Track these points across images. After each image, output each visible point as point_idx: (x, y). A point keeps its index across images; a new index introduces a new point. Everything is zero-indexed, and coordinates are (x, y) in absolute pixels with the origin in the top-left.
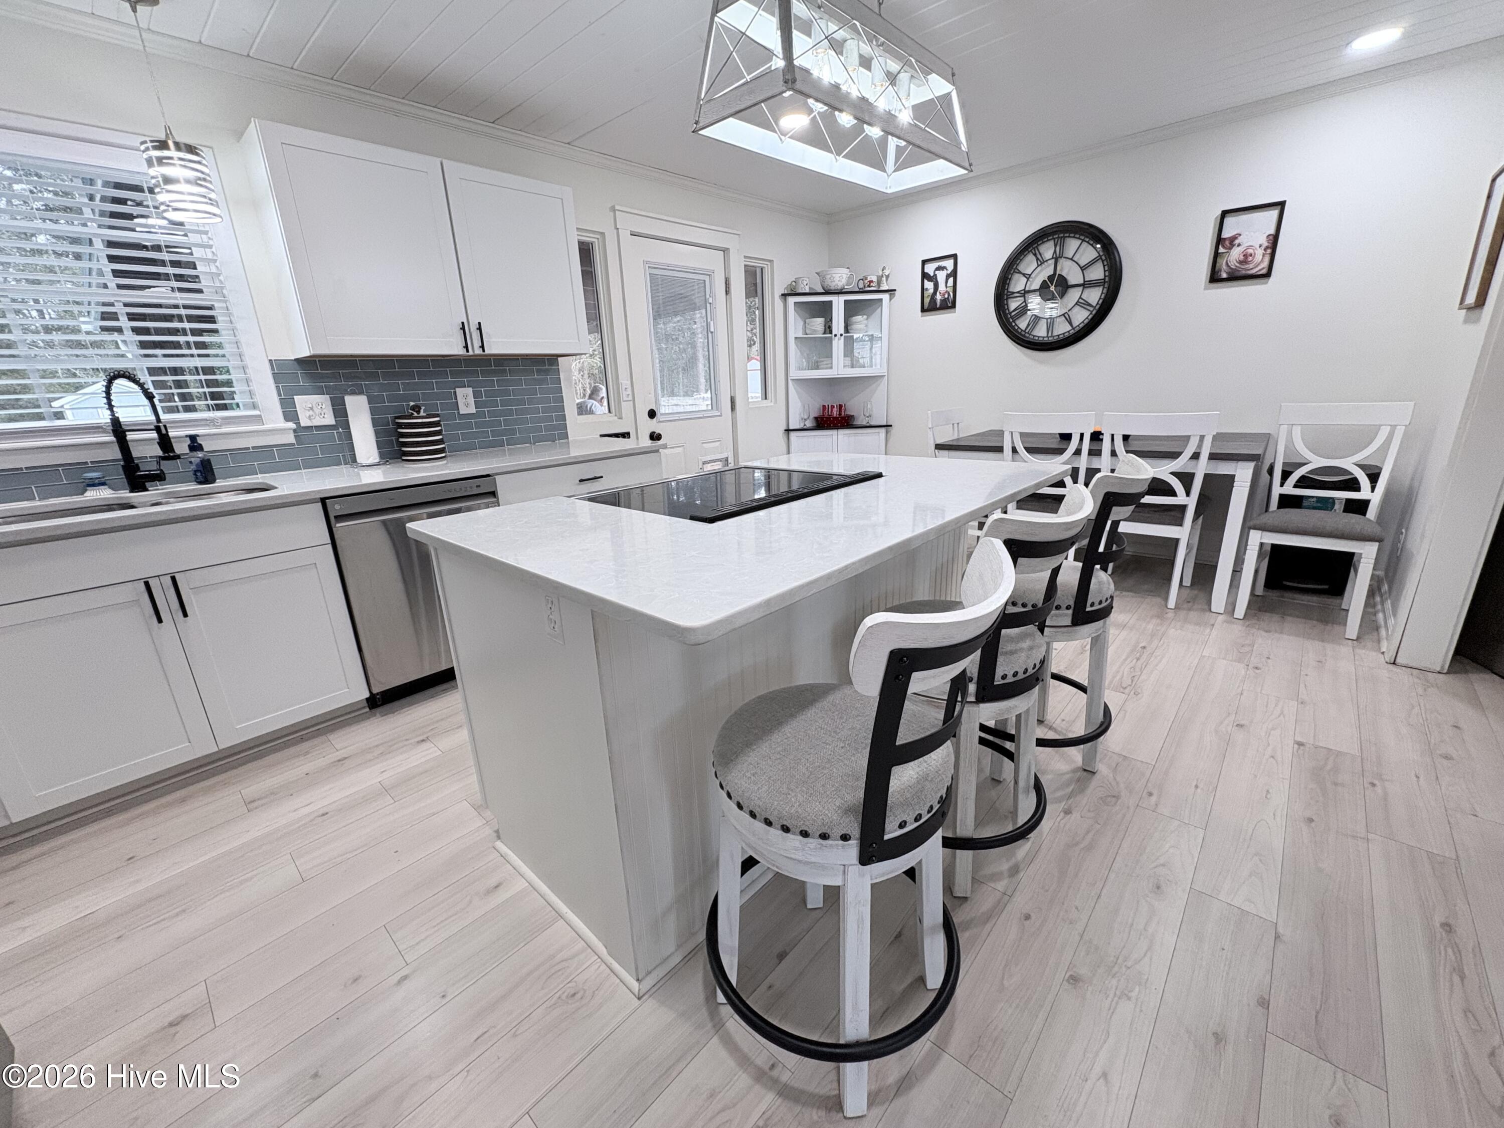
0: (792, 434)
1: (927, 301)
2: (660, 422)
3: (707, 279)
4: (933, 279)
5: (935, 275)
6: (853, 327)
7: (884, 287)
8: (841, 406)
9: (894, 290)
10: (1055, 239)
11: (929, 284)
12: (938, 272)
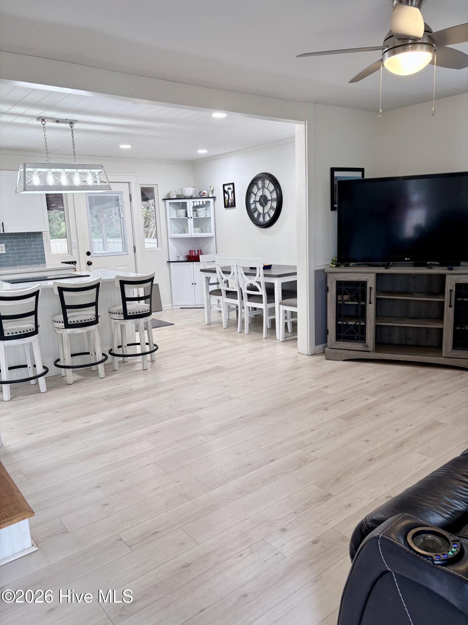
0: (171, 264)
1: (226, 202)
2: (92, 257)
3: (119, 195)
4: (227, 193)
5: (228, 191)
6: (199, 214)
7: (211, 196)
8: (198, 251)
9: (215, 197)
10: (261, 180)
11: (226, 196)
12: (228, 190)
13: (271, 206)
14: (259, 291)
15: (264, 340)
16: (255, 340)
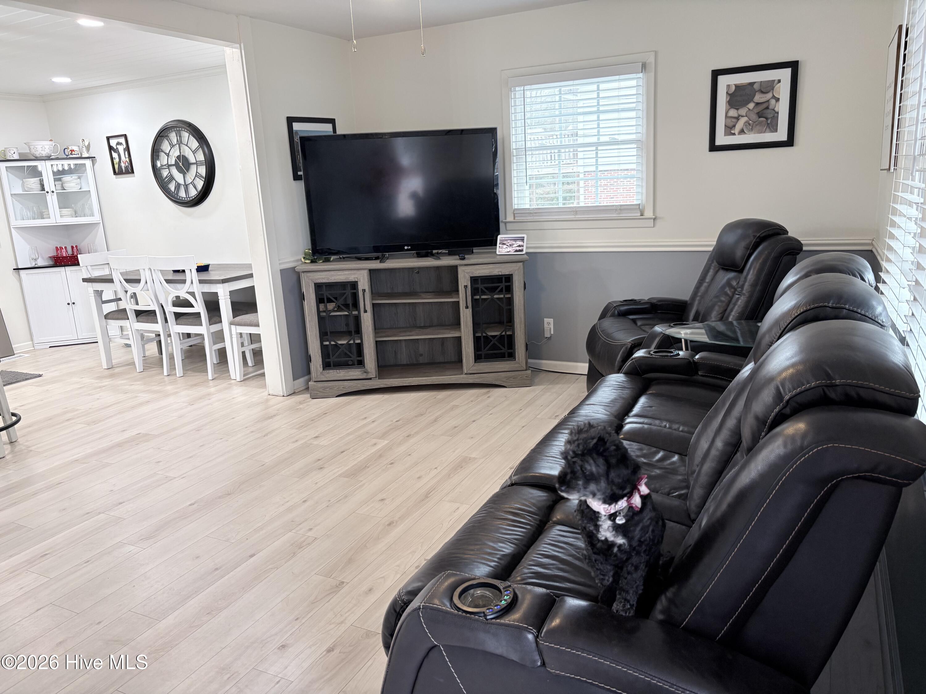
0: (22, 272)
1: (116, 166)
4: (116, 151)
5: (117, 148)
6: (66, 185)
7: (85, 155)
8: (72, 247)
9: (95, 157)
10: (175, 131)
11: (115, 155)
12: (118, 146)
13: (197, 172)
14: (194, 307)
15: (211, 382)
16: (195, 385)
